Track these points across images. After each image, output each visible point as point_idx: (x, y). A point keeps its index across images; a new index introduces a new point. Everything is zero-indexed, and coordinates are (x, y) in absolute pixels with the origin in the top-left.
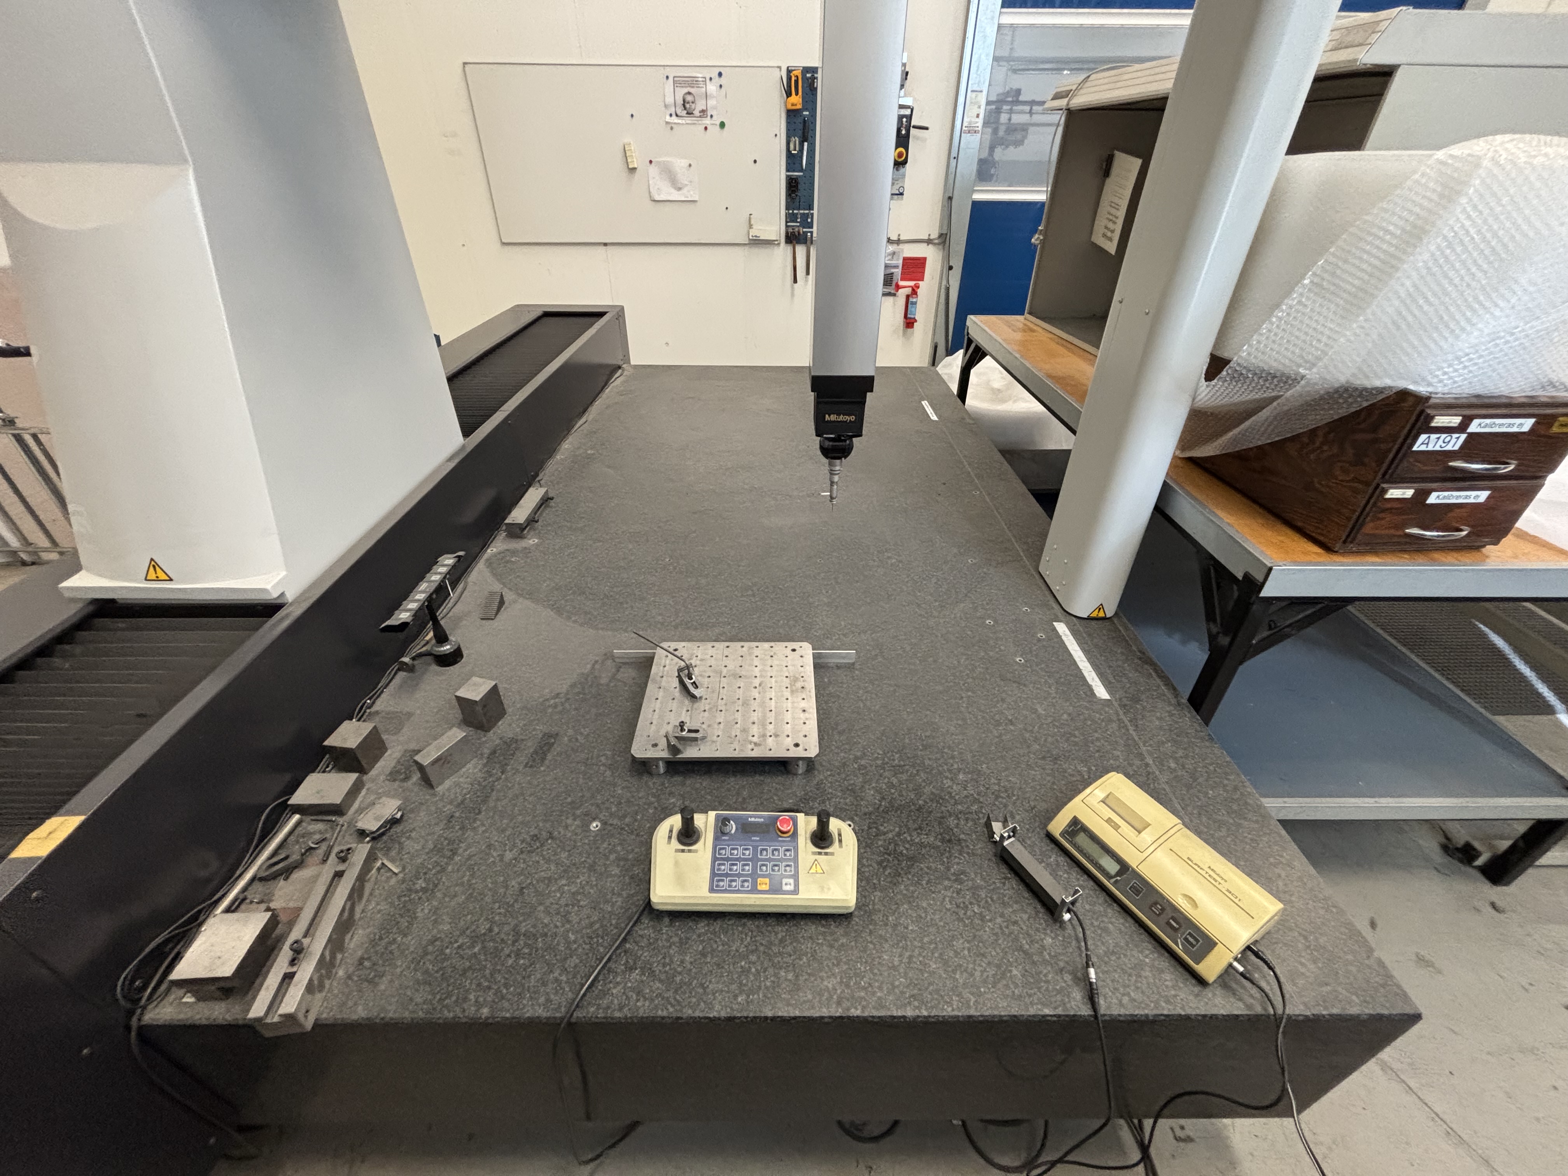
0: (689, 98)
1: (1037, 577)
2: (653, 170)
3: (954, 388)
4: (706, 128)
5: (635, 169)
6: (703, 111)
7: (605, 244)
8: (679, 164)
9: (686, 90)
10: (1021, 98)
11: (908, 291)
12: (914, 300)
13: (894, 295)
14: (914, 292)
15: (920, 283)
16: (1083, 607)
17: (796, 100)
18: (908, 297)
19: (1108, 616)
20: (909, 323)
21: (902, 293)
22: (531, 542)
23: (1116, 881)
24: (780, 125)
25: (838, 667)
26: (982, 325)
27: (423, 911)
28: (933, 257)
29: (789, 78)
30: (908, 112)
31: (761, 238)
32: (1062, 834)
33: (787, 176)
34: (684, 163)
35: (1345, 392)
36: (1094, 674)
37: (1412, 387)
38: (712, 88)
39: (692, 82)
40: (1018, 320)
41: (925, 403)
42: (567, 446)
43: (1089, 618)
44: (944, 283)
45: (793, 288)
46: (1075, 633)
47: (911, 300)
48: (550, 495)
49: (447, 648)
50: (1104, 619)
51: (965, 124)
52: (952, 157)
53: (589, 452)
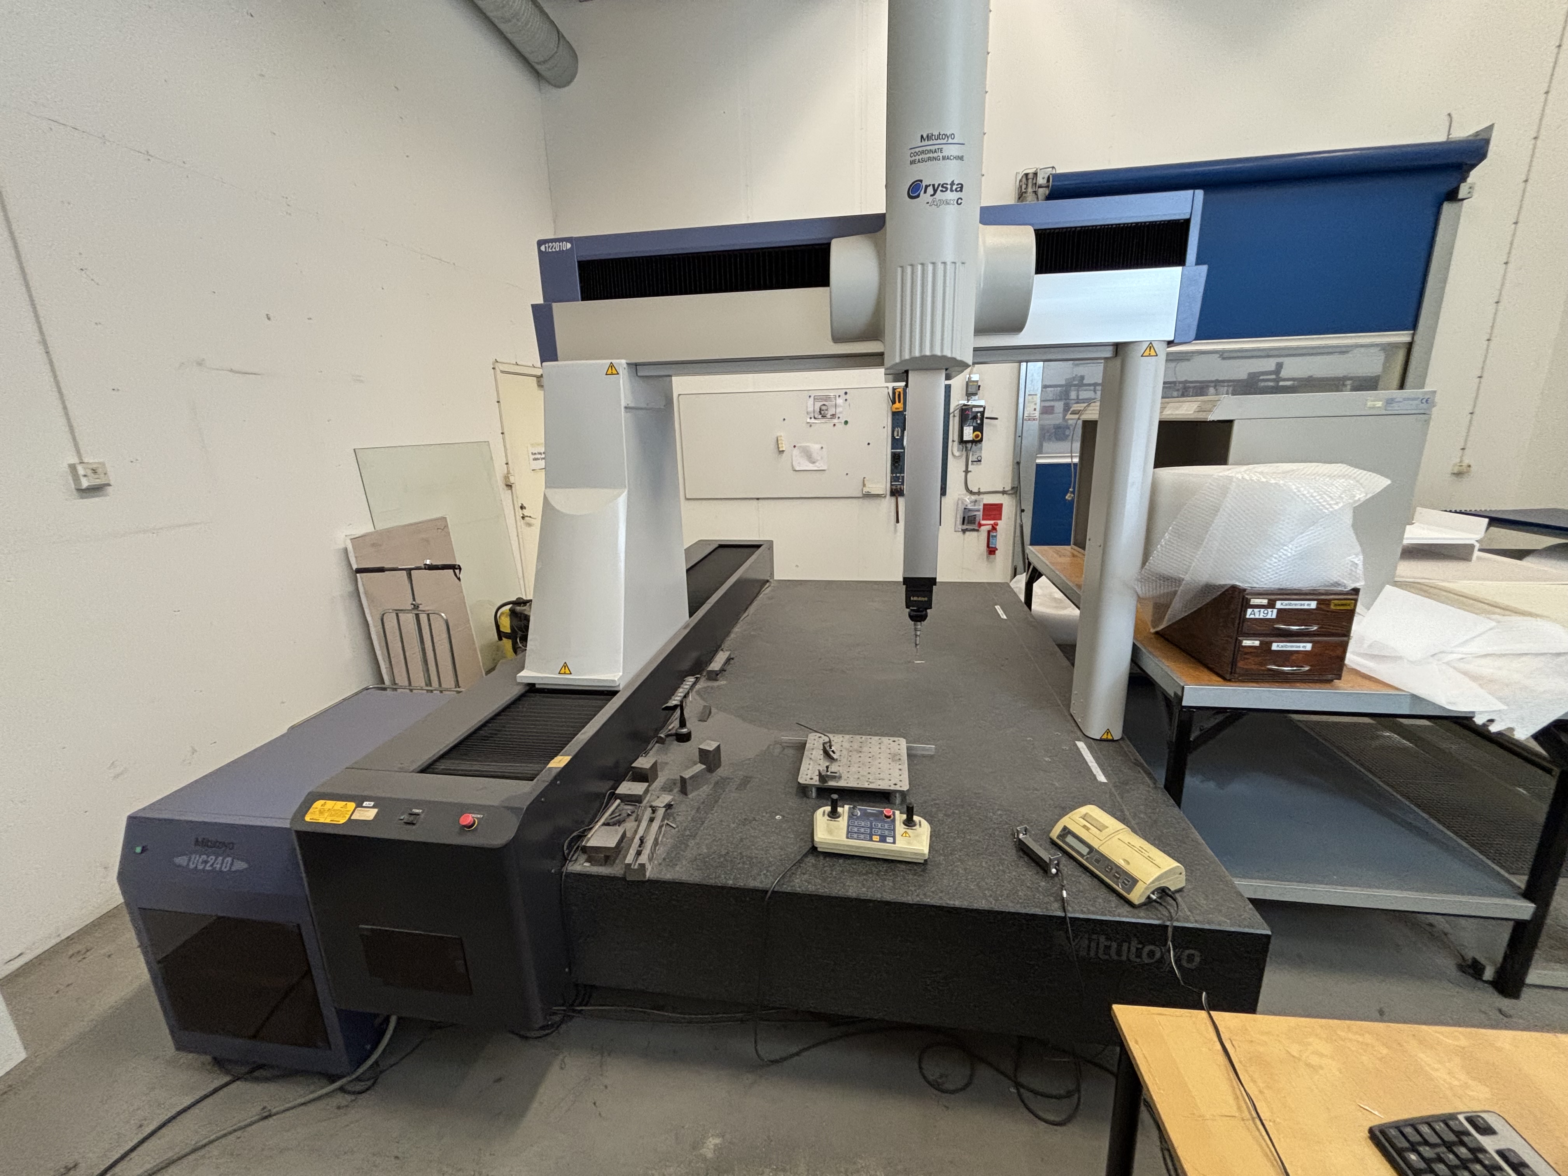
0: (824, 408)
1: (1069, 717)
2: (796, 452)
3: (1022, 597)
4: (834, 425)
5: (783, 451)
6: (833, 415)
7: (758, 499)
8: (815, 447)
9: (822, 403)
10: (1085, 382)
11: (990, 527)
12: (995, 534)
13: (978, 530)
14: (994, 528)
15: (999, 522)
16: (1096, 733)
17: (898, 406)
18: (989, 532)
19: (1115, 739)
20: (992, 551)
21: (984, 529)
22: (722, 683)
23: (1087, 858)
24: (888, 421)
25: (924, 756)
26: (1037, 553)
27: (692, 843)
28: (1008, 505)
29: (894, 393)
30: (982, 409)
31: (872, 493)
32: (1058, 838)
33: (892, 452)
34: (818, 446)
35: (1208, 588)
36: (1099, 769)
37: (1237, 583)
38: (840, 401)
39: (827, 398)
40: (1067, 549)
41: (997, 607)
42: (736, 629)
43: (1101, 740)
44: (1019, 521)
45: (896, 527)
46: (1089, 747)
47: (992, 534)
48: (732, 657)
49: (684, 730)
50: (1113, 741)
51: (1026, 415)
52: (1018, 436)
53: (752, 633)
